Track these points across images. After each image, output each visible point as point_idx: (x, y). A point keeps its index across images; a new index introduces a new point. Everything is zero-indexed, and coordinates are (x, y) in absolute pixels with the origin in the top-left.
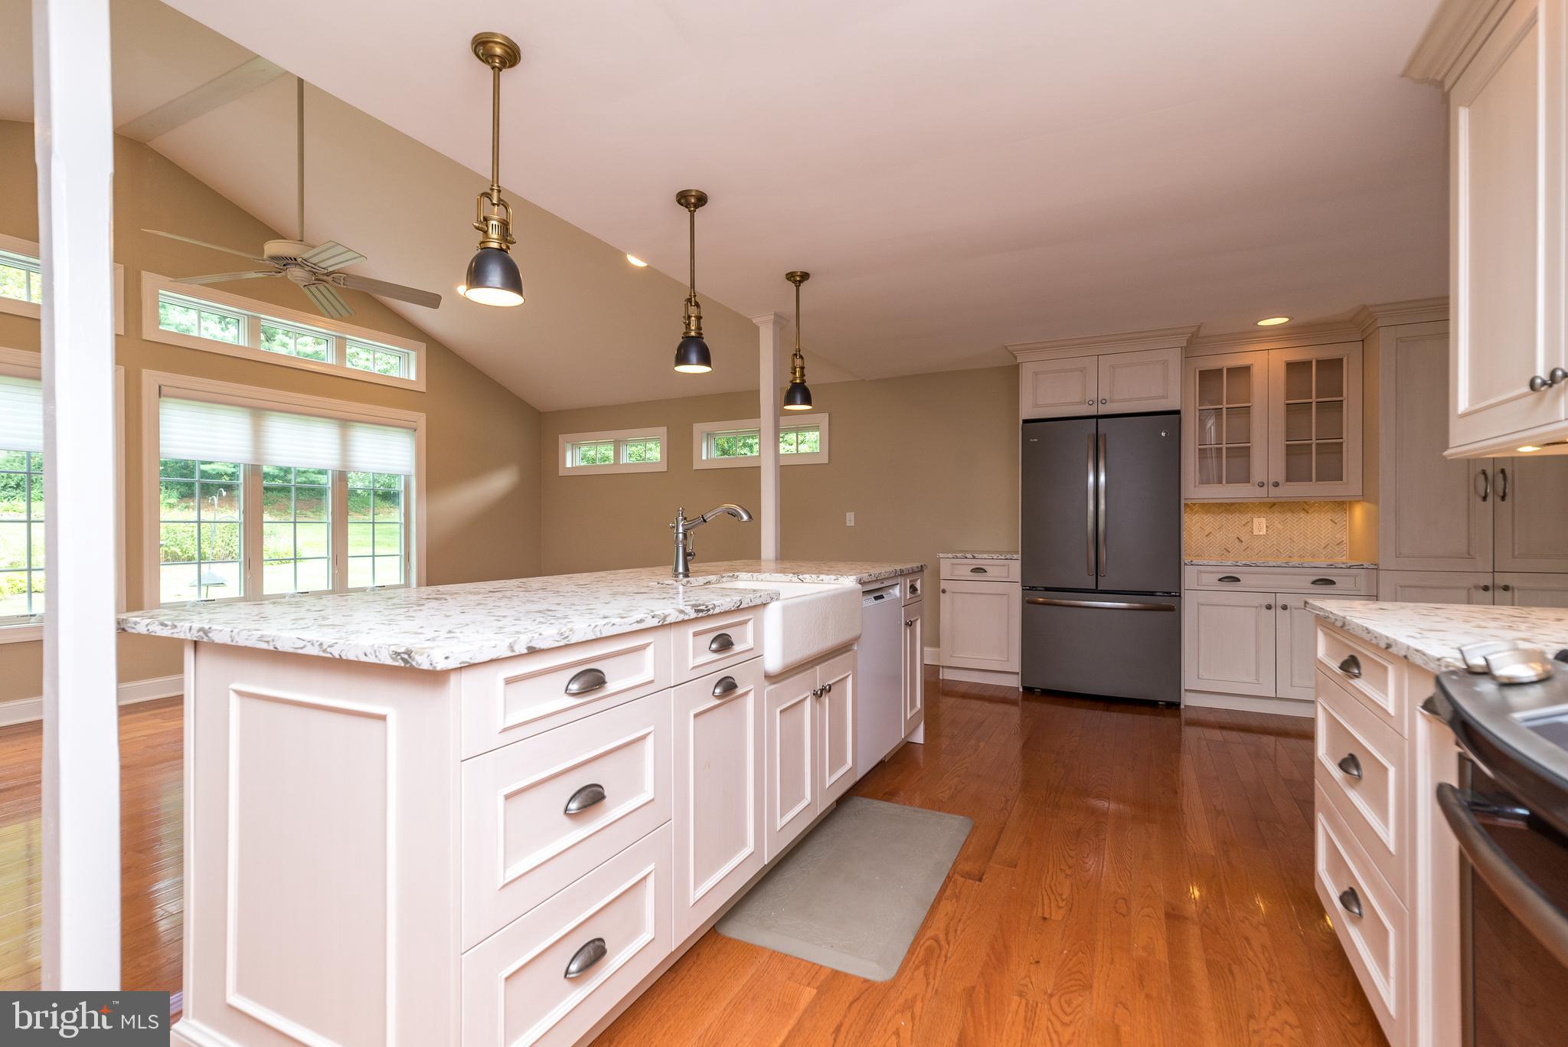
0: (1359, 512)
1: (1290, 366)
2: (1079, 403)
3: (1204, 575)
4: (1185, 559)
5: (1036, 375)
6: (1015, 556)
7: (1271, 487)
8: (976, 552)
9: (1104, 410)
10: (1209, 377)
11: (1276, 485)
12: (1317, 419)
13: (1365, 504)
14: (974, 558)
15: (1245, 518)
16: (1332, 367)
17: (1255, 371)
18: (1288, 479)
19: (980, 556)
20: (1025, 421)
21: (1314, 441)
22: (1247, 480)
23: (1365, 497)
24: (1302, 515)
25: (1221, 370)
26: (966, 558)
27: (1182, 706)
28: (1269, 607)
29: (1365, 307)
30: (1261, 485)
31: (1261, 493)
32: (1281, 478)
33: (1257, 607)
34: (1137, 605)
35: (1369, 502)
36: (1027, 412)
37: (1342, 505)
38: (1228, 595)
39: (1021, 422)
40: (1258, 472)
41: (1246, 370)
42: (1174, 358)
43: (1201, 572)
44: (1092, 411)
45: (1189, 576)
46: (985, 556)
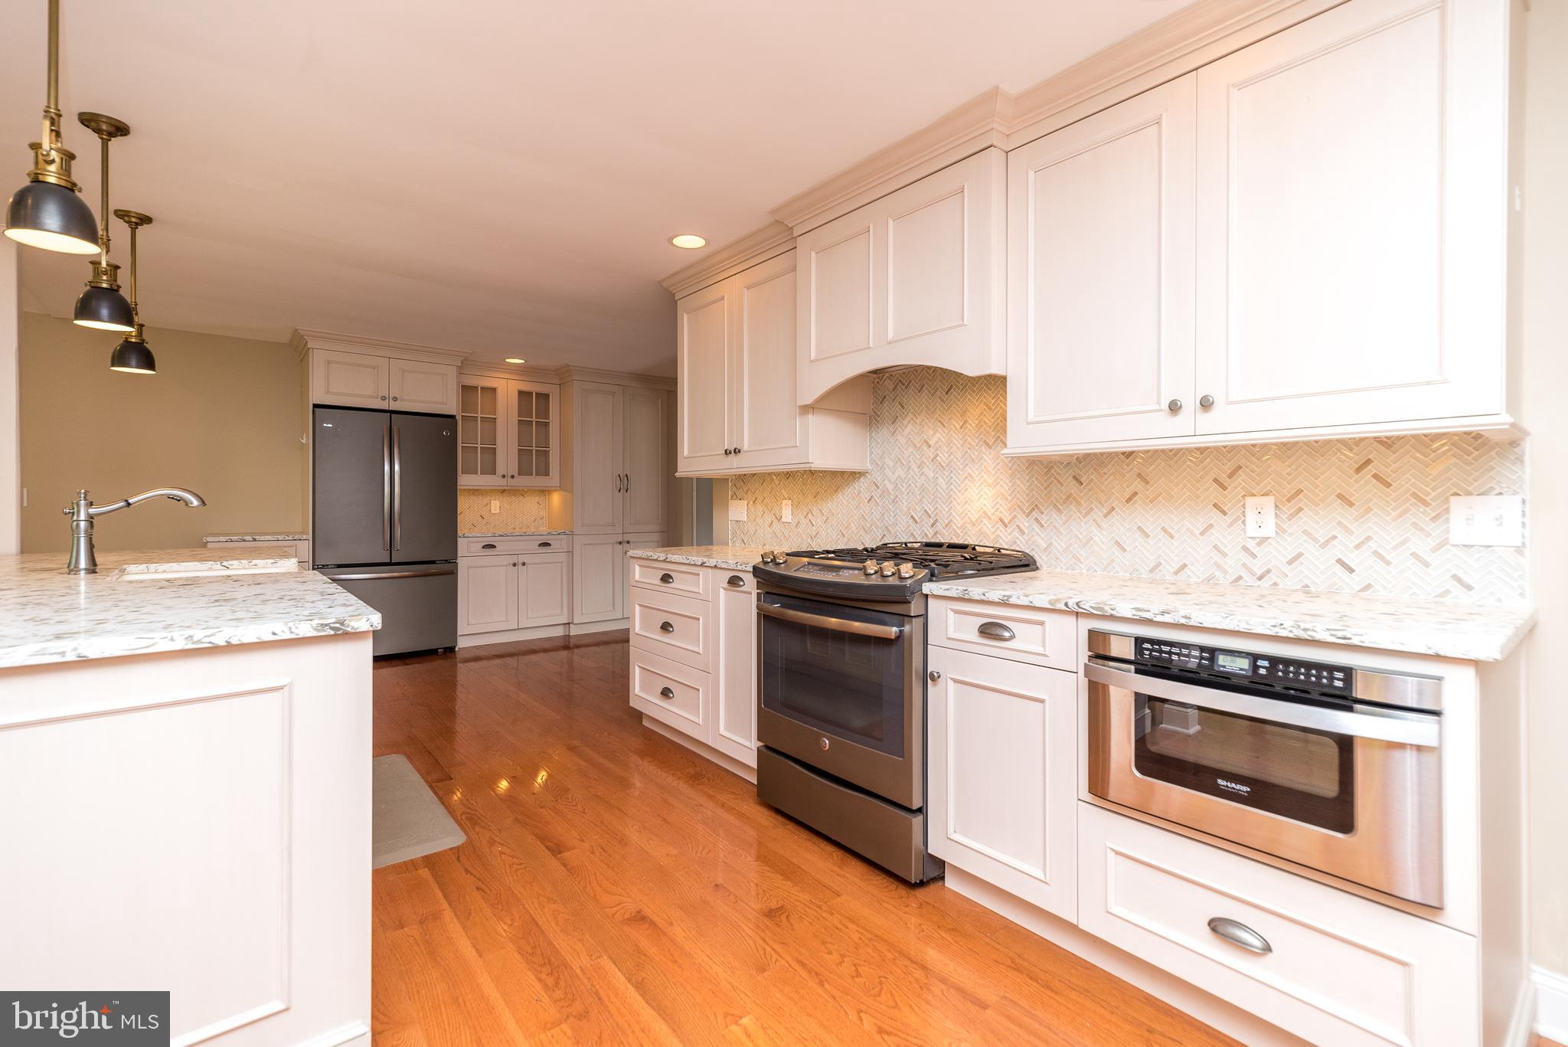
0: (556, 498)
1: (521, 393)
2: (373, 397)
3: (472, 544)
4: (460, 533)
5: (328, 363)
6: (304, 537)
7: (509, 479)
8: (255, 534)
9: (394, 406)
10: (467, 390)
11: (513, 477)
12: (536, 430)
13: (561, 492)
14: (255, 540)
15: (486, 500)
16: (544, 397)
17: (499, 391)
18: (519, 474)
19: (262, 538)
20: (315, 406)
21: (534, 448)
22: (493, 472)
23: (562, 488)
24: (521, 498)
25: (477, 387)
26: (244, 541)
27: (457, 649)
28: (514, 565)
29: (568, 365)
30: (504, 476)
31: (503, 482)
32: (516, 474)
33: (506, 566)
34: (411, 573)
35: (565, 491)
36: (318, 395)
37: (545, 492)
38: (489, 559)
39: (311, 407)
40: (501, 468)
41: (494, 390)
42: (452, 372)
43: (470, 542)
44: (384, 405)
45: (462, 543)
46: (268, 538)
